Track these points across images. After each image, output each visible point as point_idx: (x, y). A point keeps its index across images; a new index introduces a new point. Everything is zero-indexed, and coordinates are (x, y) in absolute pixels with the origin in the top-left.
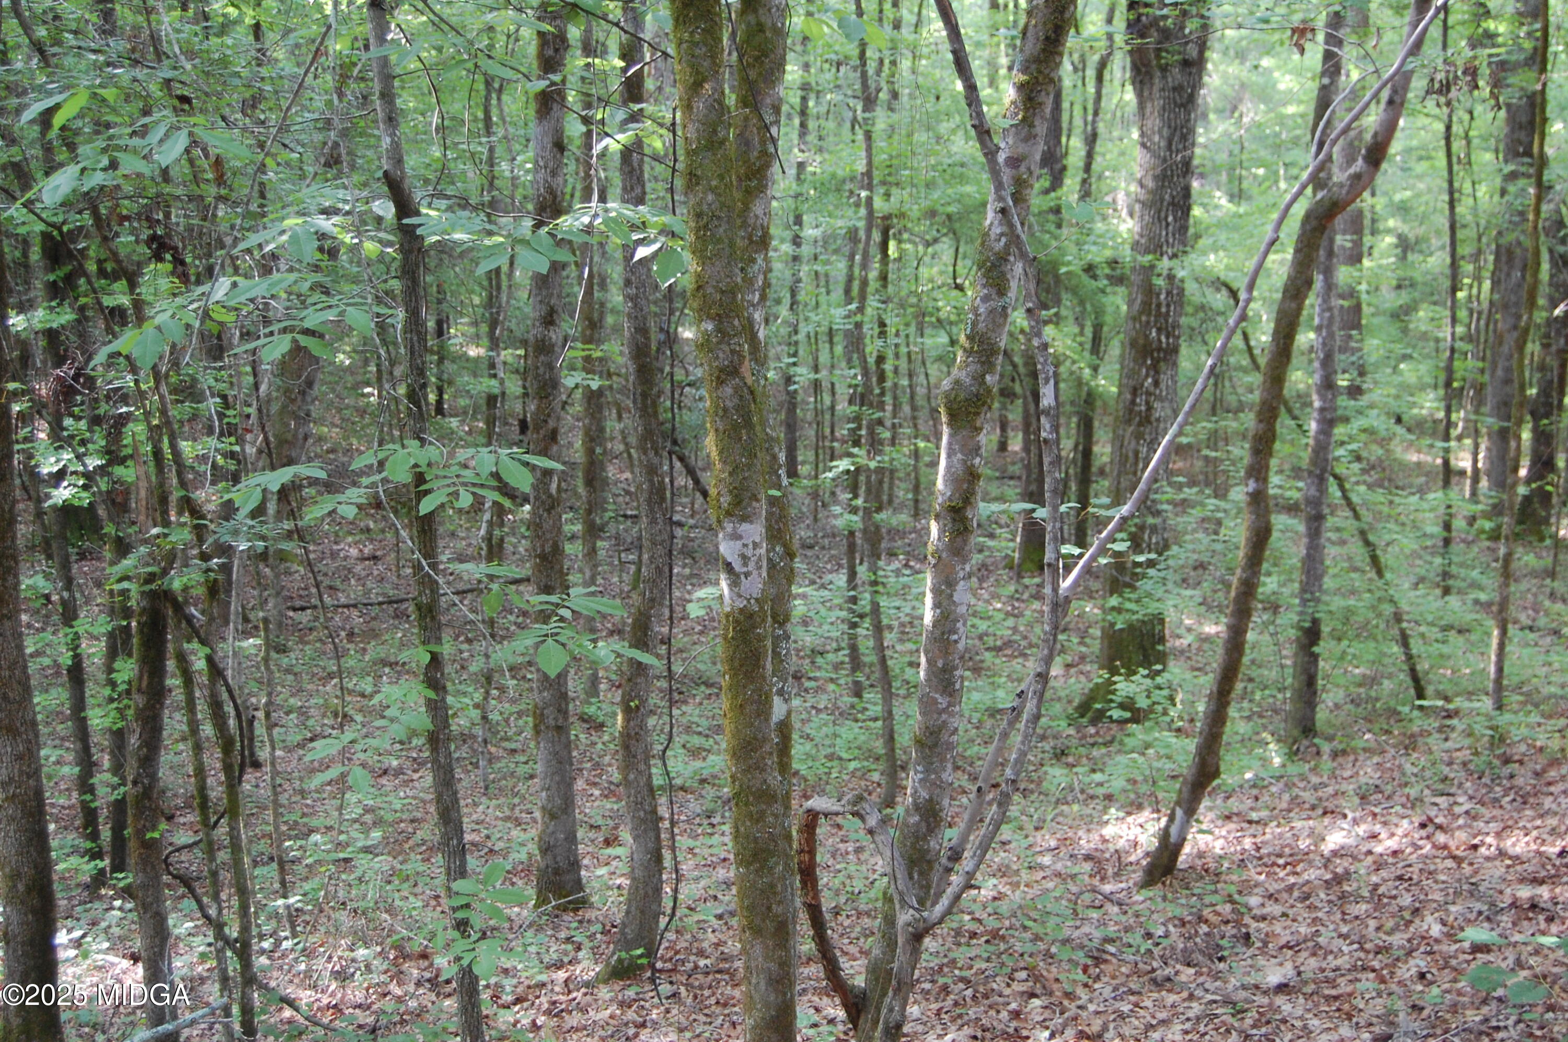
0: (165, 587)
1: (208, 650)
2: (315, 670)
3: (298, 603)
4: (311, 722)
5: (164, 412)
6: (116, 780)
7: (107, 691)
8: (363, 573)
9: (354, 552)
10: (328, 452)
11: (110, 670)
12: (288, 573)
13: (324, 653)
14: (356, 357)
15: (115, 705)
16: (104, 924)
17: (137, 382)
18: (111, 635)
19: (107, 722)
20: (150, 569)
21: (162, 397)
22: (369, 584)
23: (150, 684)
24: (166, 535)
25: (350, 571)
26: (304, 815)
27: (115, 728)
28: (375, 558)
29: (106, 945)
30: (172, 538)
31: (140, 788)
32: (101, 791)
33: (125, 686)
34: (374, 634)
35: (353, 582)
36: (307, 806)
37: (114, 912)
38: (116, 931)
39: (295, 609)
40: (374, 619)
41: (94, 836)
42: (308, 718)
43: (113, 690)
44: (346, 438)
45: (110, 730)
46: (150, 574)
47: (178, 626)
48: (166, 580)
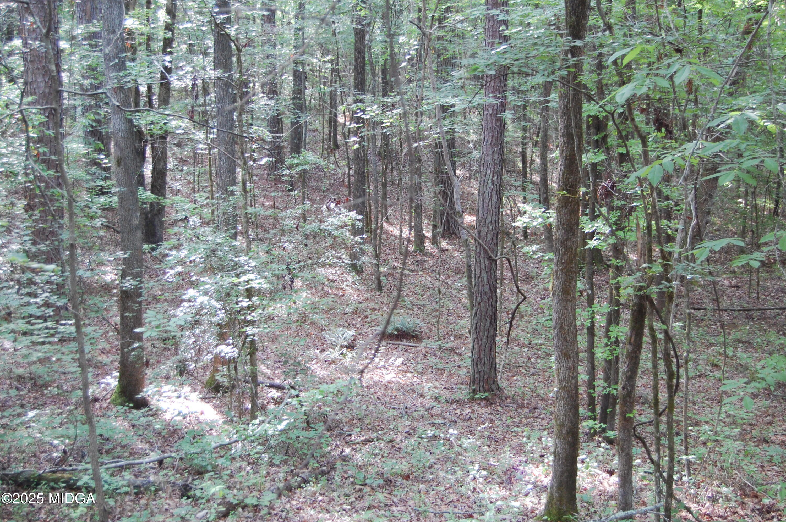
0: (647, 293)
1: (665, 327)
2: (703, 341)
3: (697, 306)
4: (700, 367)
5: (654, 207)
6: (606, 384)
7: (605, 341)
8: (731, 294)
9: (726, 283)
10: (716, 230)
11: (608, 331)
12: (692, 290)
13: (709, 333)
14: (735, 183)
15: (609, 348)
16: (595, 454)
17: (642, 191)
18: (609, 314)
19: (605, 356)
20: (641, 284)
21: (654, 199)
22: (734, 300)
23: (635, 340)
24: (650, 268)
25: (724, 292)
26: (694, 414)
27: (608, 359)
28: (737, 287)
29: (596, 464)
30: (654, 269)
31: (626, 391)
32: (598, 389)
33: (614, 339)
34: (734, 326)
35: (725, 298)
36: (695, 409)
37: (601, 449)
38: (600, 458)
39: (695, 309)
40: (735, 318)
41: (593, 410)
42: (698, 365)
43: (608, 341)
44: (726, 224)
45: (605, 360)
46: (641, 286)
47: (652, 313)
48: (648, 290)
